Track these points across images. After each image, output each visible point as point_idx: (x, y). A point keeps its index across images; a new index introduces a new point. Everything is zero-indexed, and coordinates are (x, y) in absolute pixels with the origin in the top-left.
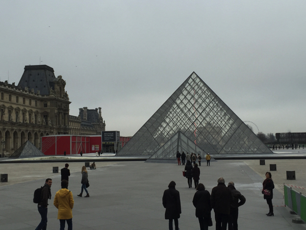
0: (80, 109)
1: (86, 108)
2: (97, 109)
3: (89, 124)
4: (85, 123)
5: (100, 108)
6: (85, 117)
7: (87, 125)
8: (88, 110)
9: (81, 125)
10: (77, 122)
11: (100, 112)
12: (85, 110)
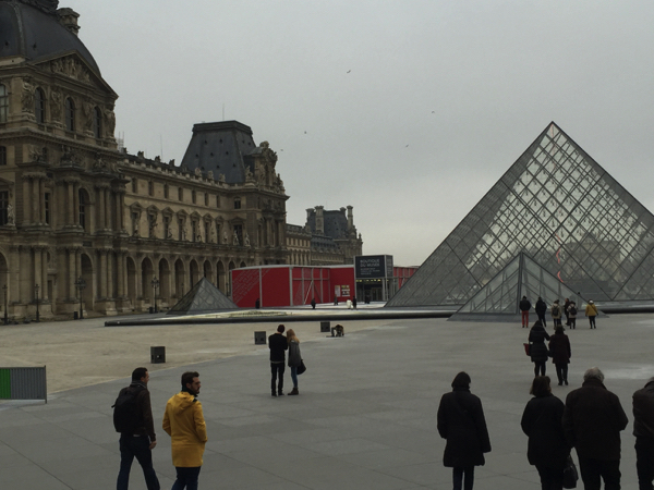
0: (308, 210)
1: (321, 207)
2: (343, 210)
3: (329, 242)
4: (319, 240)
5: (350, 208)
6: (320, 226)
7: (325, 245)
8: (325, 212)
9: (311, 243)
10: (303, 238)
11: (351, 216)
12: (320, 213)
